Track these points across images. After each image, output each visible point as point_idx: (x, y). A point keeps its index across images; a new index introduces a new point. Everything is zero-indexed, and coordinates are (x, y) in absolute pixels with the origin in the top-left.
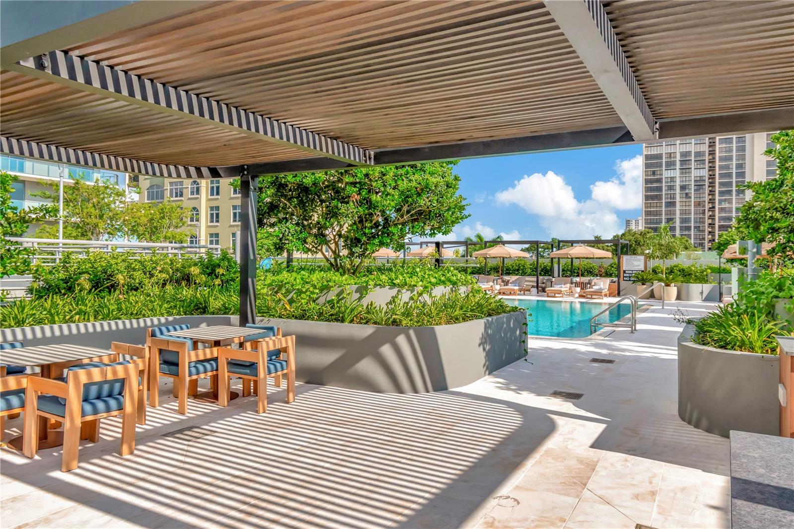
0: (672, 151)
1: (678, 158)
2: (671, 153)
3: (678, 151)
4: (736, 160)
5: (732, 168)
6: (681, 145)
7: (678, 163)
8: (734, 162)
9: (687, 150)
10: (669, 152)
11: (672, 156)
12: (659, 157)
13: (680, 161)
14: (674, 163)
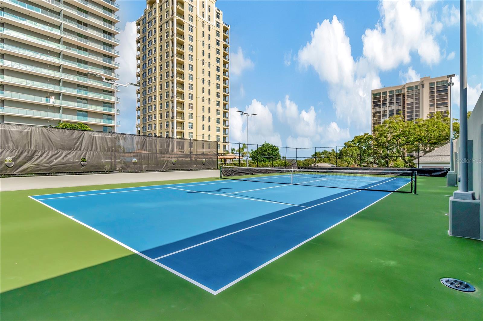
0: (385, 110)
1: (388, 112)
2: (384, 111)
3: (388, 110)
4: (415, 112)
5: (413, 117)
6: (389, 107)
7: (388, 115)
8: (414, 114)
9: (392, 109)
10: (384, 110)
11: (385, 112)
12: (379, 112)
13: (389, 114)
14: (386, 115)
